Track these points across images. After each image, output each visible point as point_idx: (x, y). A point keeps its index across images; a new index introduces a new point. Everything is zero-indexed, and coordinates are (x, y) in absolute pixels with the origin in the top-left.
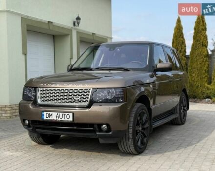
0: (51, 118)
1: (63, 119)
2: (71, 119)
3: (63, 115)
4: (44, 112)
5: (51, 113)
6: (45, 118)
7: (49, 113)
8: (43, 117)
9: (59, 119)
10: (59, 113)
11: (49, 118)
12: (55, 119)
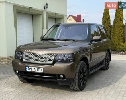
0: (31, 70)
1: (38, 71)
2: (42, 71)
3: (38, 69)
4: (27, 66)
5: (31, 68)
6: (28, 70)
7: (30, 67)
8: (26, 70)
9: (36, 71)
10: (35, 68)
11: (30, 70)
12: (33, 71)
